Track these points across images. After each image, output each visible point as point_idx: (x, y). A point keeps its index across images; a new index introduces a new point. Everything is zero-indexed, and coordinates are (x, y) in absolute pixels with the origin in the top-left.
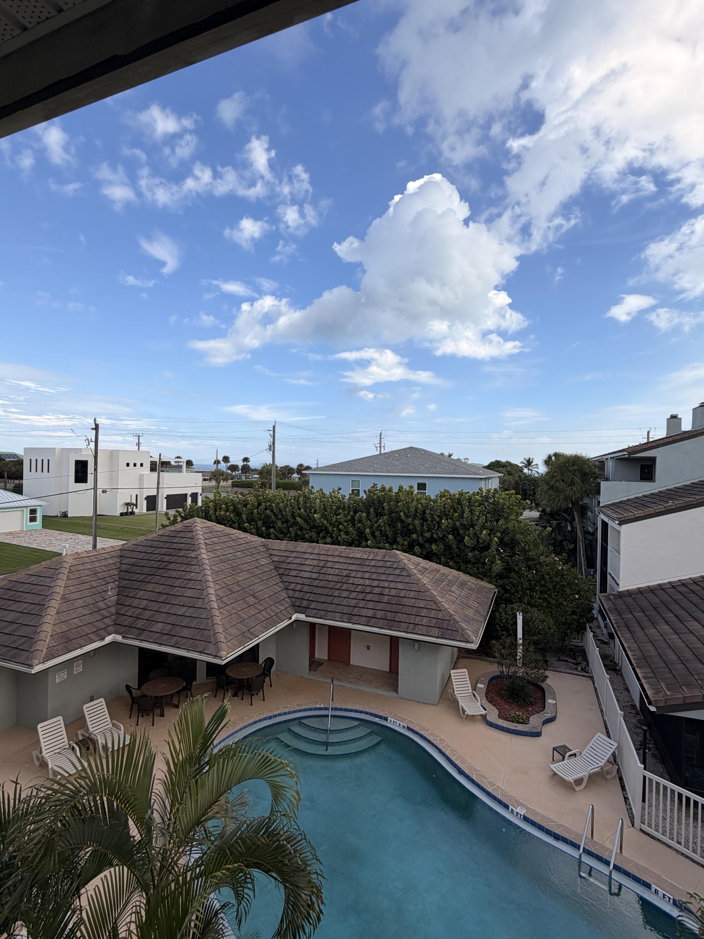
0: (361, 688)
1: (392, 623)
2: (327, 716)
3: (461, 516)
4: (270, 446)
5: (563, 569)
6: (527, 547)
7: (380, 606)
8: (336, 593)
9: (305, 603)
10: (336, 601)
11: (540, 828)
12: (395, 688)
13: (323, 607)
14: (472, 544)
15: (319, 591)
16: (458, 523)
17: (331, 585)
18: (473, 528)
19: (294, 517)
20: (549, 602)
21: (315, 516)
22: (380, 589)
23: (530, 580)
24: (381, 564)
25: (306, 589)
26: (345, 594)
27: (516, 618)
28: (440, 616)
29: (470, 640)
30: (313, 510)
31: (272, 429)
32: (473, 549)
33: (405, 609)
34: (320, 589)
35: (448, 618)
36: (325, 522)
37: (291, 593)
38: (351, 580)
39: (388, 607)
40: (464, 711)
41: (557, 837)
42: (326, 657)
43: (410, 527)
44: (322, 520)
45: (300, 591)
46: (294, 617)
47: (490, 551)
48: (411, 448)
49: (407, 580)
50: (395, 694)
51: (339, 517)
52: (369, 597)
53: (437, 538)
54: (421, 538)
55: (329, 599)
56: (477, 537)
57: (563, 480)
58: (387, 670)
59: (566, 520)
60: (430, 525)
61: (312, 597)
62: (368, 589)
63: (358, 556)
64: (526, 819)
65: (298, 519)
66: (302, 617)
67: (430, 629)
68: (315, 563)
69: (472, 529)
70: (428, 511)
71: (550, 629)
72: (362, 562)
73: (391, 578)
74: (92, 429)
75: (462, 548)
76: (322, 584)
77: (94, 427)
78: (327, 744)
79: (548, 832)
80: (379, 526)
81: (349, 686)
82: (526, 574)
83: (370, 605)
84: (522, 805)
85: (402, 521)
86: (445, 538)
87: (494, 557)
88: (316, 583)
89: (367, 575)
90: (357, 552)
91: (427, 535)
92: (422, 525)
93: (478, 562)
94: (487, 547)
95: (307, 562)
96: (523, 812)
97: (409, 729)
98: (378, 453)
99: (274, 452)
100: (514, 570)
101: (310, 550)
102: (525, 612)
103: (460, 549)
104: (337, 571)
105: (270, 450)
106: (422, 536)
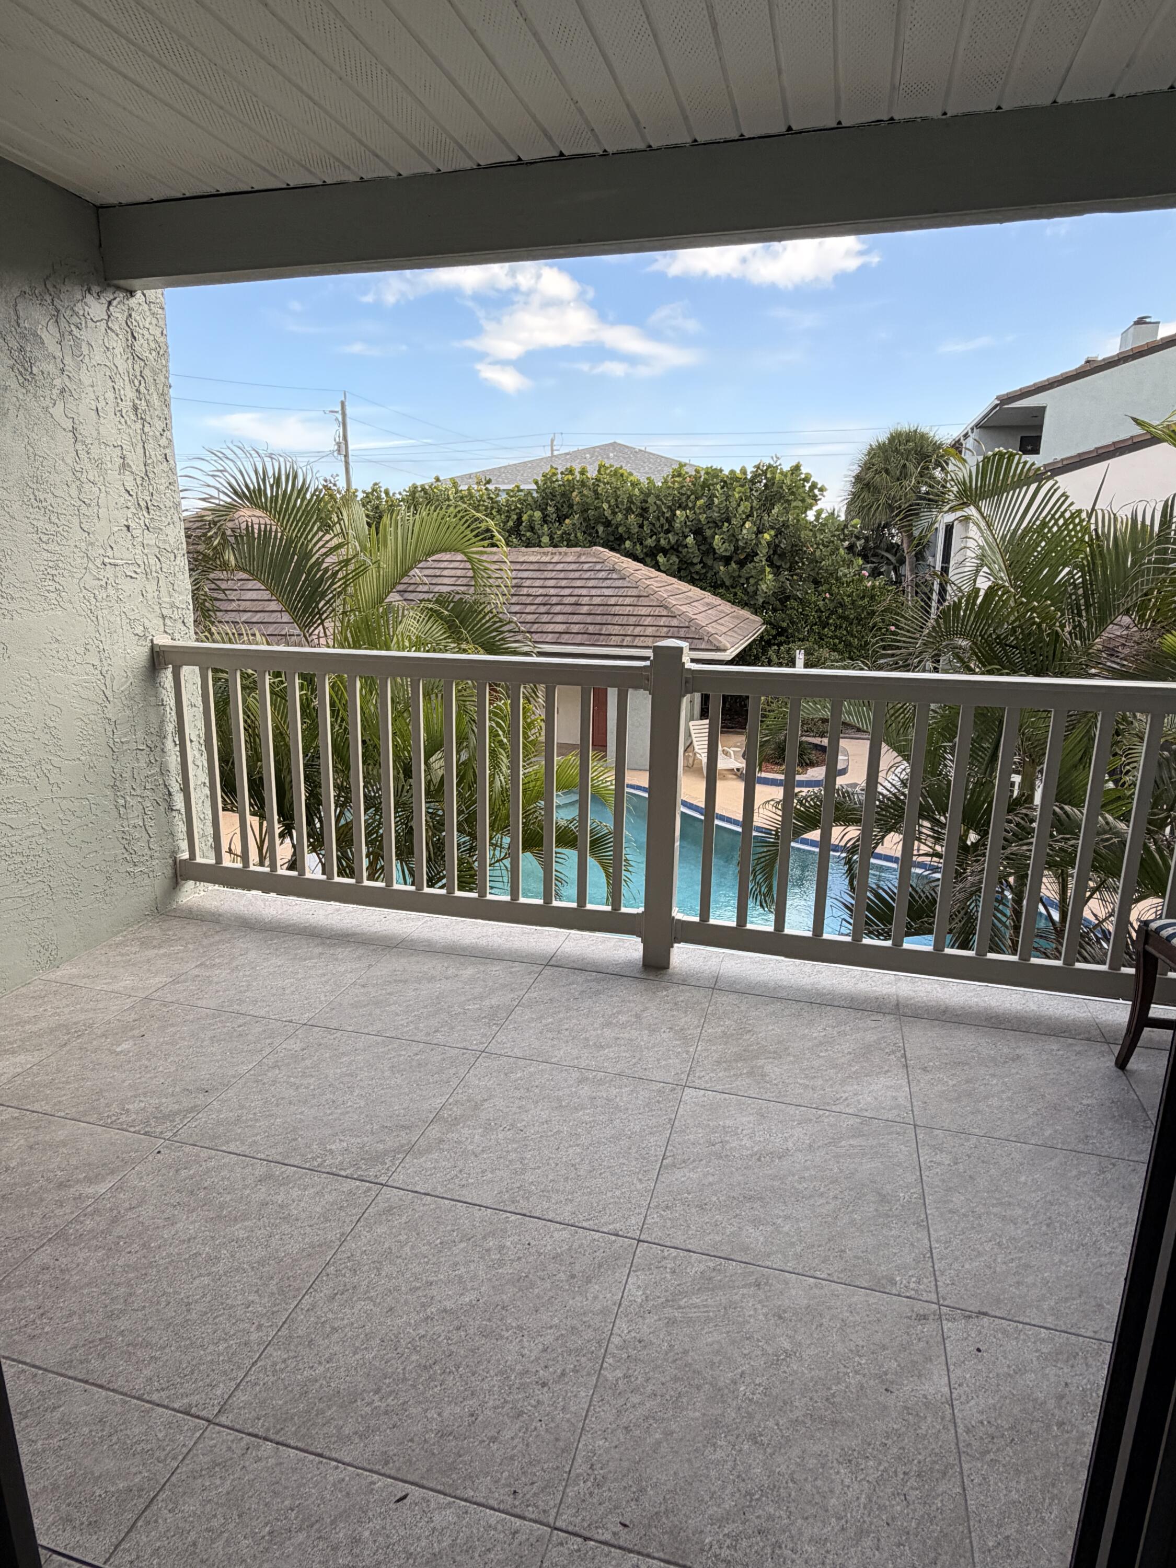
1: (597, 637)
3: (710, 505)
4: (338, 444)
5: (873, 587)
6: (818, 553)
7: (575, 618)
14: (726, 550)
16: (703, 518)
18: (729, 523)
22: (576, 598)
23: (819, 610)
24: (574, 567)
28: (675, 622)
29: (722, 647)
31: (339, 409)
32: (727, 560)
33: (616, 620)
35: (687, 624)
38: (525, 591)
39: (589, 619)
43: (621, 530)
47: (756, 559)
48: (614, 445)
49: (619, 583)
52: (557, 609)
53: (668, 547)
54: (638, 547)
56: (733, 538)
57: (887, 471)
59: (889, 562)
60: (654, 525)
62: (554, 600)
63: (533, 559)
68: (459, 573)
69: (726, 524)
70: (651, 500)
72: (540, 567)
73: (591, 583)
75: (710, 562)
82: (814, 599)
83: (559, 618)
85: (607, 524)
86: (680, 549)
87: (763, 570)
89: (551, 583)
90: (531, 555)
91: (650, 542)
92: (641, 526)
94: (752, 554)
95: (446, 573)
98: (549, 454)
99: (346, 456)
100: (796, 598)
102: (808, 652)
105: (339, 453)
106: (641, 544)
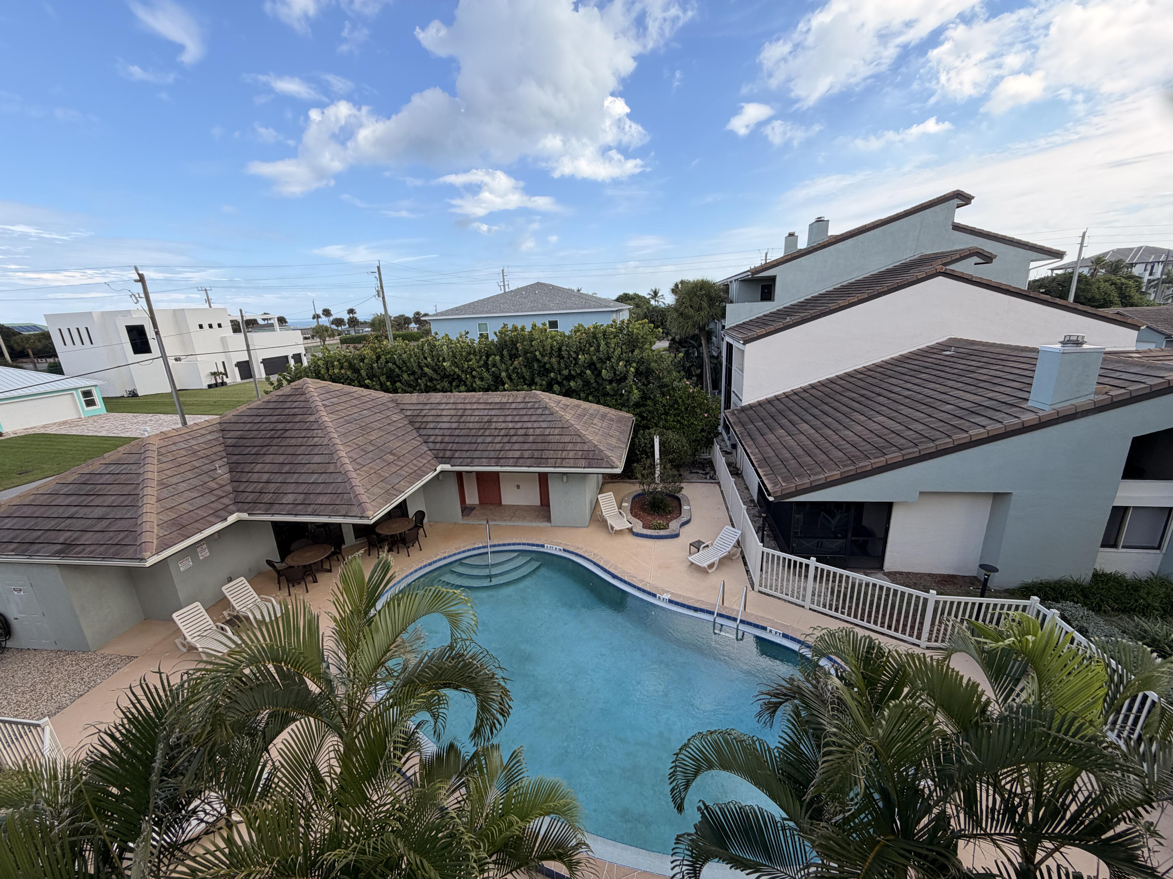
0: (516, 524)
1: (540, 461)
2: (487, 553)
3: (598, 350)
4: (378, 291)
5: (693, 392)
6: (661, 374)
7: (526, 446)
8: (480, 440)
9: (448, 454)
10: (481, 447)
11: (683, 605)
12: (548, 519)
13: (468, 454)
14: (609, 377)
15: (461, 440)
16: (594, 358)
17: (473, 432)
18: (610, 361)
19: (421, 368)
20: (681, 424)
21: (445, 364)
22: (525, 430)
23: (664, 405)
24: (522, 405)
25: (447, 439)
26: (489, 439)
27: (653, 441)
28: (586, 448)
29: (615, 465)
30: (441, 359)
31: (376, 270)
32: (611, 382)
33: (551, 446)
34: (462, 438)
35: (593, 449)
36: (457, 370)
37: (431, 446)
38: (494, 425)
39: (534, 447)
40: (612, 528)
41: (696, 610)
42: (477, 502)
43: (547, 366)
44: (453, 368)
45: (441, 443)
46: (439, 468)
47: (627, 381)
48: (538, 284)
49: (550, 418)
50: (548, 524)
51: (470, 363)
52: (514, 439)
53: (575, 375)
54: (559, 376)
55: (473, 447)
56: (613, 369)
57: (691, 307)
58: (539, 504)
59: (694, 347)
60: (566, 362)
61: (455, 447)
62: (512, 432)
63: (497, 400)
64: (671, 601)
65: (426, 369)
66: (447, 467)
67: (577, 461)
68: (453, 412)
69: (608, 362)
70: (564, 348)
71: (683, 447)
72: (502, 406)
73: (534, 418)
74: (136, 281)
75: (600, 382)
76: (463, 432)
77: (138, 278)
78: (490, 577)
79: (689, 607)
80: (515, 368)
81: (504, 524)
82: (660, 400)
83: (516, 446)
84: (667, 592)
85: (538, 361)
86: (583, 374)
87: (631, 388)
88: (457, 432)
89: (509, 419)
90: (495, 397)
91: (565, 372)
92: (559, 363)
93: (617, 393)
94: (625, 378)
95: (444, 413)
96: (667, 596)
97: (564, 550)
98: (503, 292)
99: (383, 298)
100: (650, 398)
101: (444, 401)
102: (661, 435)
103: (598, 383)
104: (477, 418)
105: (379, 296)
106: (560, 374)
